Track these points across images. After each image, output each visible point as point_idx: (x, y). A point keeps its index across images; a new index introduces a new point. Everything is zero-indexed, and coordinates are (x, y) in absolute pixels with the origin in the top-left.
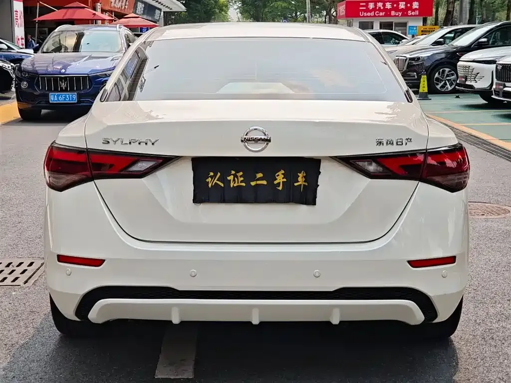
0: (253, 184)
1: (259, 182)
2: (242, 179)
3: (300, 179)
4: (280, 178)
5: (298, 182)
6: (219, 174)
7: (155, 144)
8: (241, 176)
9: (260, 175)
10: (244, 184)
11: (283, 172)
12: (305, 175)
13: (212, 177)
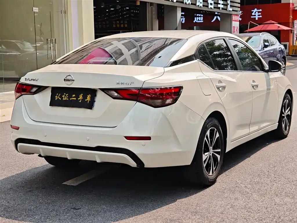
0: (71, 99)
1: (73, 99)
2: (68, 97)
3: (88, 98)
4: (81, 97)
5: (87, 99)
6: (60, 94)
7: (38, 81)
8: (67, 96)
9: (74, 96)
10: (68, 99)
11: (82, 94)
12: (90, 96)
13: (57, 95)
